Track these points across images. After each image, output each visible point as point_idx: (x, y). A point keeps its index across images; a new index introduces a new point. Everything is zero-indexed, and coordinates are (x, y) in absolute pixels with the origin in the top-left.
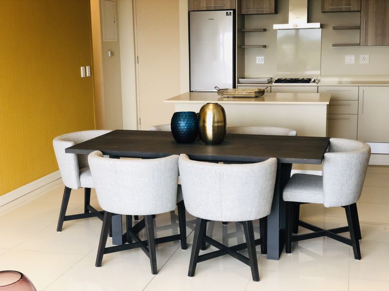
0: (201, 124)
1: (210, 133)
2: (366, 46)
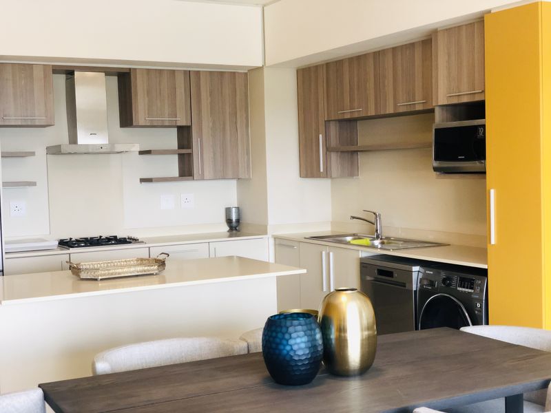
2: (203, 179)
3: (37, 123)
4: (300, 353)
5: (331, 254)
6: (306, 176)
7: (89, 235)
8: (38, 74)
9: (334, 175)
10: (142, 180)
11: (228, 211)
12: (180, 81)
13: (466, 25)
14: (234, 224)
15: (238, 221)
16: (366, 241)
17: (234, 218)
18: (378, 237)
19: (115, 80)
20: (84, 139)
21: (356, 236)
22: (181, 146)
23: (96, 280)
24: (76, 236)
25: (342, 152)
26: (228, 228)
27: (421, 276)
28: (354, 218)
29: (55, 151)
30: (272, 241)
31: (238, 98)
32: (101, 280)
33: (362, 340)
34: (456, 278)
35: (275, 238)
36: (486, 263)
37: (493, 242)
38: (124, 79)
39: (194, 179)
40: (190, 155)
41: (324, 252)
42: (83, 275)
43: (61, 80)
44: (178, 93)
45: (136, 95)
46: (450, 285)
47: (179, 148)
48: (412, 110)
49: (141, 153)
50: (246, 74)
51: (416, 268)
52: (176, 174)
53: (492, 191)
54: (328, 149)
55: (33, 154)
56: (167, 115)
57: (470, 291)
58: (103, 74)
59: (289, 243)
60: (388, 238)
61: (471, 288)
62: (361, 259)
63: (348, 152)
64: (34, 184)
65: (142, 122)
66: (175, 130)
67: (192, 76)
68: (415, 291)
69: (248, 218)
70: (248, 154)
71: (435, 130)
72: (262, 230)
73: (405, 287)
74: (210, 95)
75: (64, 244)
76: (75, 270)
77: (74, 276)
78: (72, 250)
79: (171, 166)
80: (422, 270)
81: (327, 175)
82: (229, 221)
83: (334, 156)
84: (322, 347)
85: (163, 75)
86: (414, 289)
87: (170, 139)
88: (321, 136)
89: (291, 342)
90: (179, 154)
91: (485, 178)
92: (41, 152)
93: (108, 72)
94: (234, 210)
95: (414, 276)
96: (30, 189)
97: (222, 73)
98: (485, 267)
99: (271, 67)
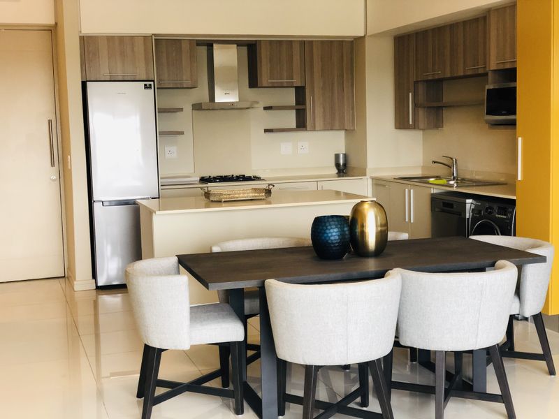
0: (358, 230)
1: (371, 241)
2: (314, 129)
3: (185, 86)
4: (332, 238)
5: (412, 191)
6: (400, 128)
7: (223, 174)
8: (185, 47)
9: (421, 126)
10: (266, 131)
11: (337, 156)
12: (296, 50)
13: (509, 7)
14: (342, 167)
15: (345, 165)
16: (443, 182)
17: (341, 162)
18: (454, 179)
19: (245, 50)
20: (220, 97)
21: (438, 178)
22: (298, 103)
23: (220, 202)
24: (214, 174)
25: (428, 107)
26: (337, 171)
27: (473, 207)
28: (435, 162)
29: (197, 107)
30: (370, 181)
31: (345, 62)
32: (224, 201)
33: (377, 233)
34: (495, 207)
35: (373, 179)
36: (515, 195)
37: (519, 178)
38: (251, 49)
39: (307, 130)
40: (304, 110)
41: (407, 190)
42: (212, 198)
43: (203, 51)
44: (294, 59)
45: (261, 62)
46: (490, 213)
47: (296, 104)
48: (476, 73)
49: (265, 108)
50: (352, 42)
51: (469, 201)
52: (294, 125)
53: (520, 139)
54: (416, 106)
55: (181, 110)
56: (285, 78)
57: (504, 217)
58: (235, 45)
59: (383, 183)
60: (463, 179)
61: (505, 215)
62: (432, 194)
63: (434, 107)
64: (182, 133)
65: (265, 84)
66: (293, 90)
67: (306, 46)
68: (468, 219)
69: (353, 162)
70: (353, 109)
71: (488, 90)
72: (362, 172)
73: (461, 215)
74: (321, 61)
75: (204, 180)
76: (207, 195)
77: (206, 199)
78: (209, 184)
79: (290, 119)
80: (474, 202)
81: (415, 127)
82: (337, 165)
83: (421, 112)
84: (349, 236)
85: (282, 45)
86: (467, 217)
87: (290, 97)
88: (410, 94)
89: (328, 231)
90: (296, 110)
91: (515, 129)
92: (188, 108)
93: (239, 44)
94: (341, 156)
95: (468, 207)
96: (179, 137)
97: (331, 42)
98: (514, 198)
99: (371, 36)
